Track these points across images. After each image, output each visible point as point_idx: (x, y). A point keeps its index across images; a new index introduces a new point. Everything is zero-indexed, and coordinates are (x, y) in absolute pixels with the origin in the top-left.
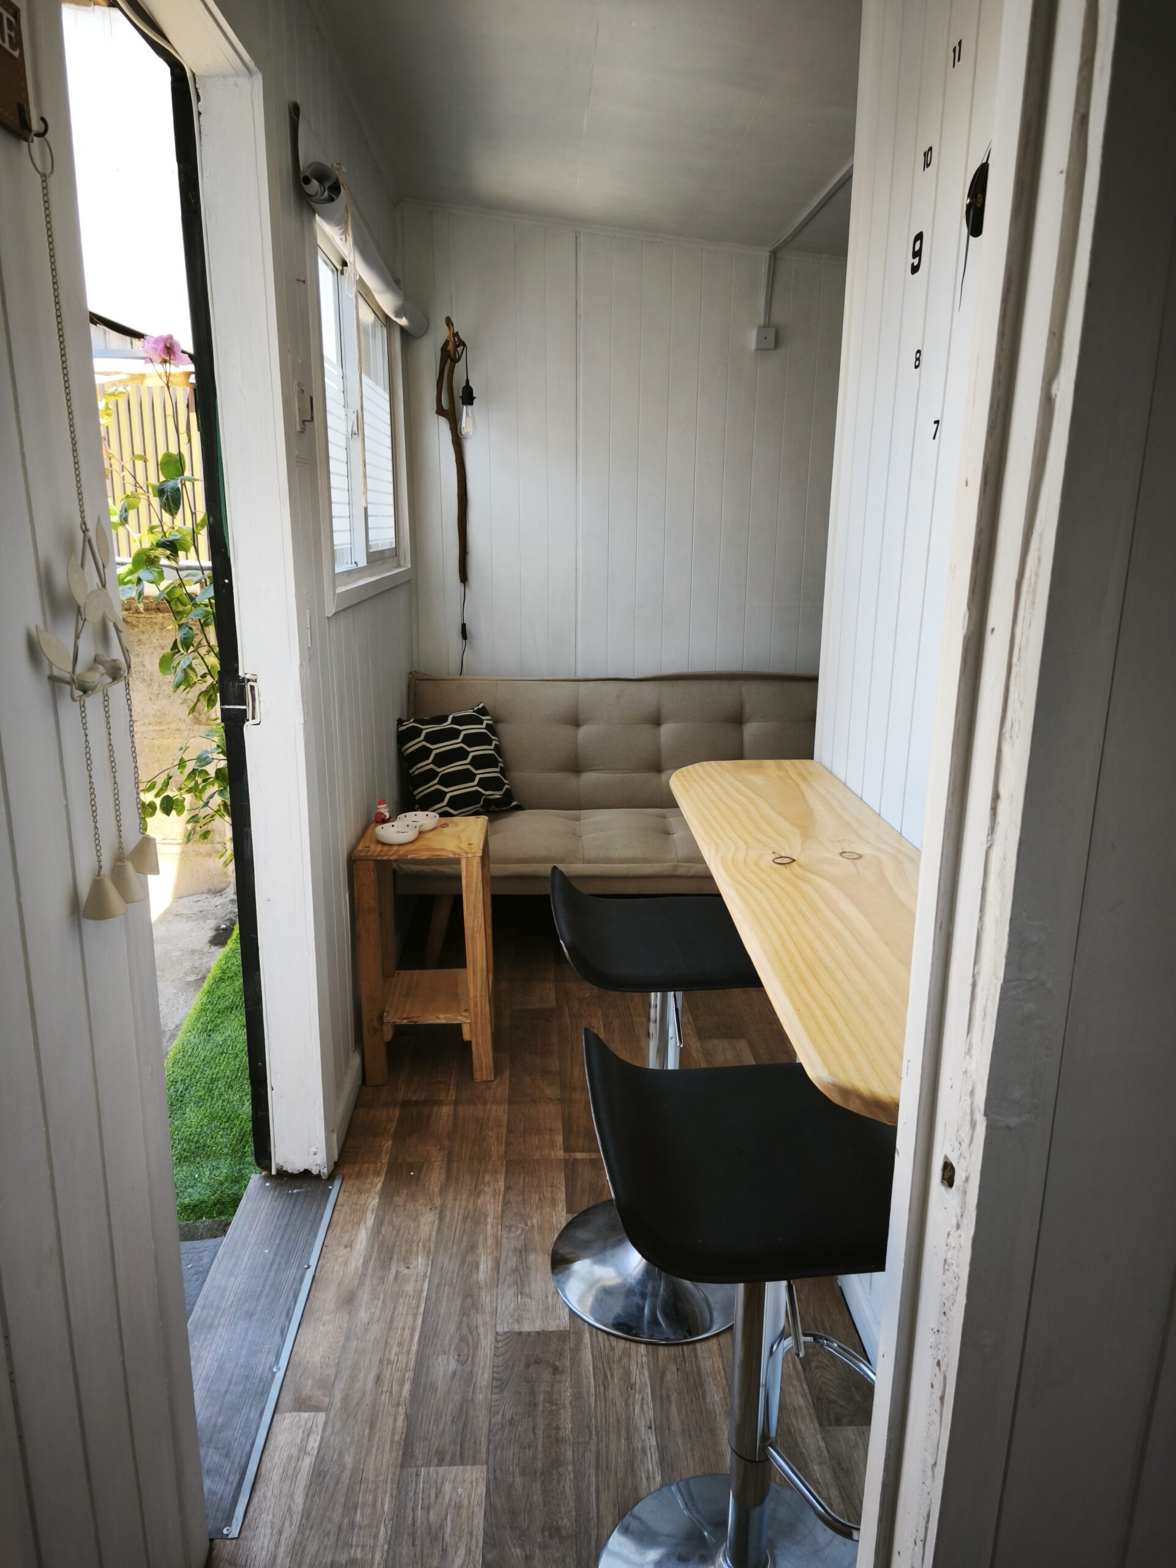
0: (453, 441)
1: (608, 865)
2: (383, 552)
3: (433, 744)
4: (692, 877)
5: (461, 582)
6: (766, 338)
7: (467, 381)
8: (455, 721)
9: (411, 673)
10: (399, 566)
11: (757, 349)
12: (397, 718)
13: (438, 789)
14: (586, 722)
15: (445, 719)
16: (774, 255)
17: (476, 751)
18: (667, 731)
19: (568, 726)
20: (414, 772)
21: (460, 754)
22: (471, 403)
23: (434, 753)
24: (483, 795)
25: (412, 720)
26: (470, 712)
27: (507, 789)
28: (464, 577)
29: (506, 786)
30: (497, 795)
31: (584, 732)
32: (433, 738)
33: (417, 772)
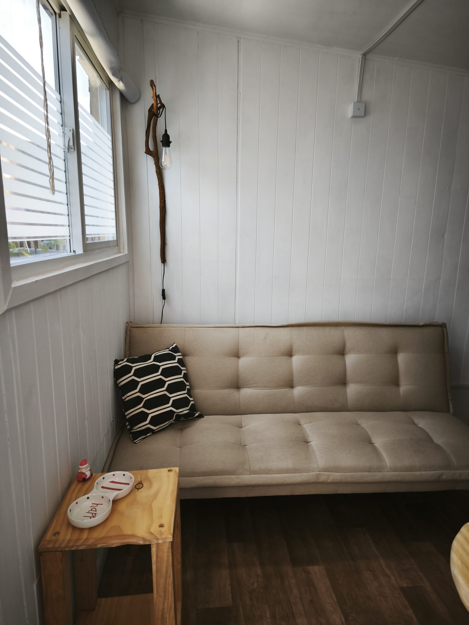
0: (156, 171)
1: (268, 475)
2: (109, 242)
3: (139, 378)
4: (331, 483)
5: (162, 262)
6: (359, 109)
7: (166, 131)
8: (157, 359)
9: (127, 323)
10: (120, 252)
11: (353, 117)
12: (114, 359)
13: (142, 411)
14: (244, 355)
15: (148, 357)
16: (365, 55)
17: (170, 380)
18: (296, 360)
19: (232, 358)
20: (126, 398)
21: (159, 384)
22: (169, 146)
23: (140, 384)
24: (175, 412)
25: (125, 360)
26: (167, 351)
27: (192, 404)
28: (164, 260)
29: (192, 403)
30: (185, 411)
31: (243, 361)
32: (140, 373)
33: (127, 399)
